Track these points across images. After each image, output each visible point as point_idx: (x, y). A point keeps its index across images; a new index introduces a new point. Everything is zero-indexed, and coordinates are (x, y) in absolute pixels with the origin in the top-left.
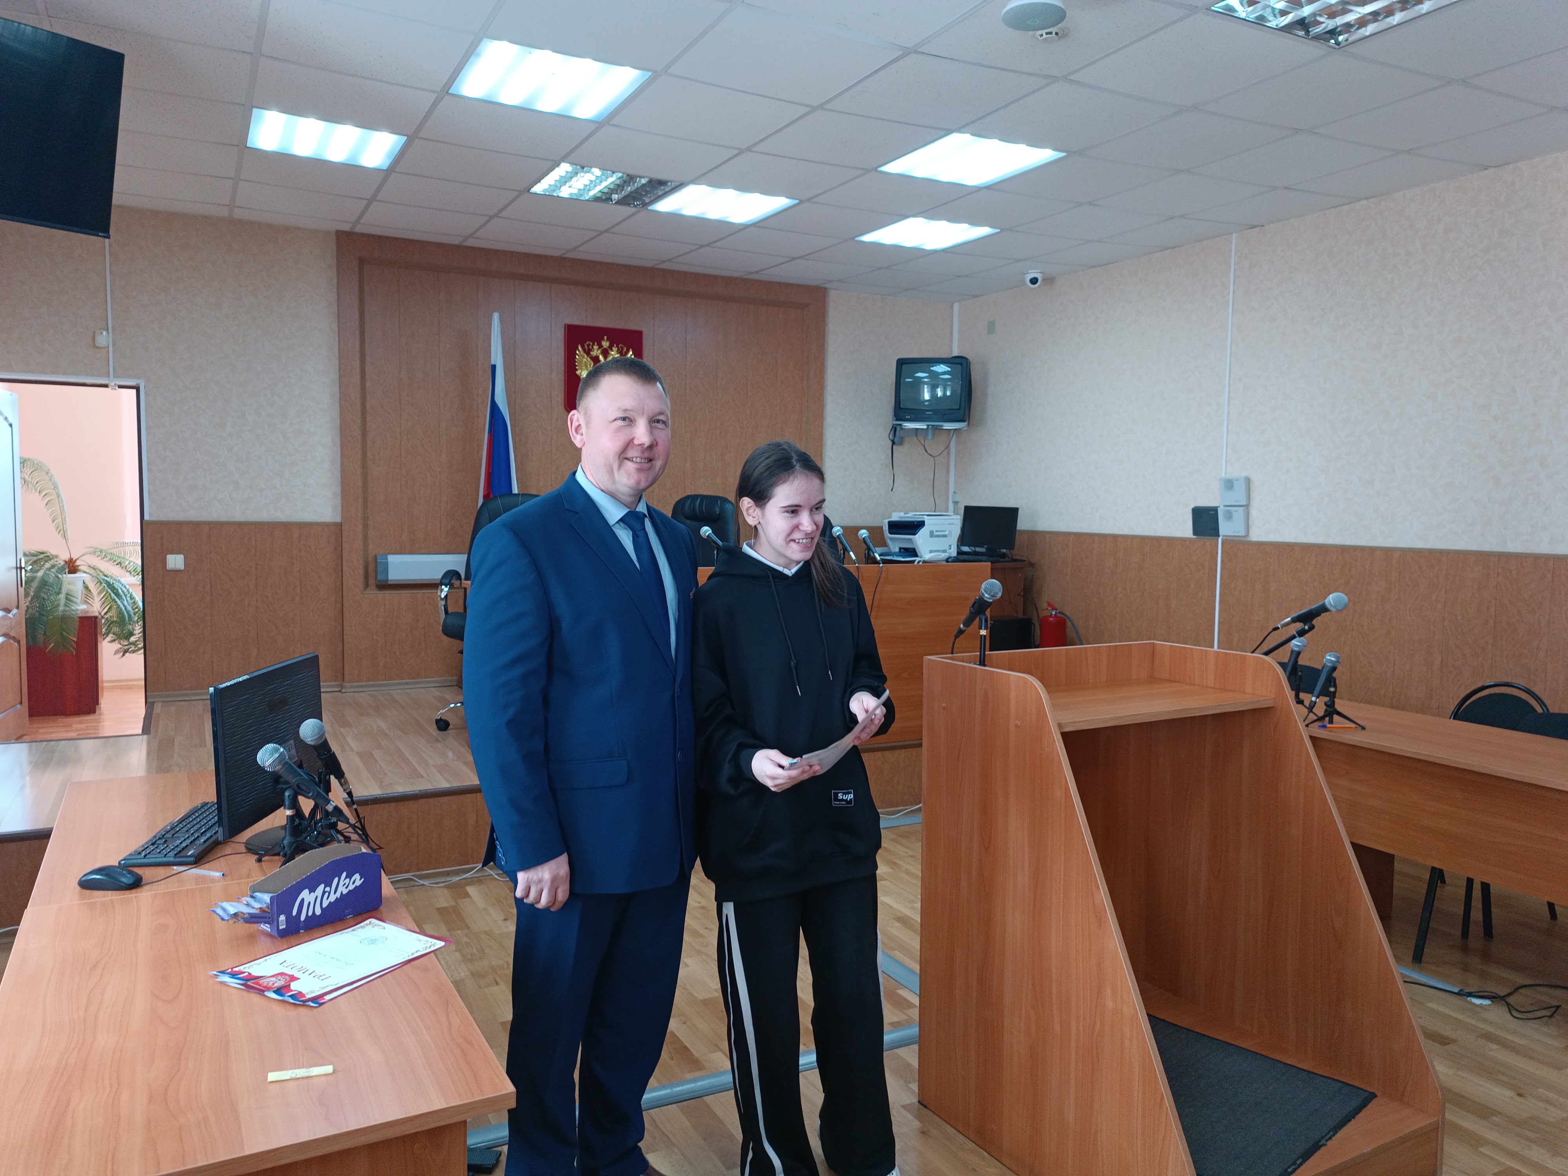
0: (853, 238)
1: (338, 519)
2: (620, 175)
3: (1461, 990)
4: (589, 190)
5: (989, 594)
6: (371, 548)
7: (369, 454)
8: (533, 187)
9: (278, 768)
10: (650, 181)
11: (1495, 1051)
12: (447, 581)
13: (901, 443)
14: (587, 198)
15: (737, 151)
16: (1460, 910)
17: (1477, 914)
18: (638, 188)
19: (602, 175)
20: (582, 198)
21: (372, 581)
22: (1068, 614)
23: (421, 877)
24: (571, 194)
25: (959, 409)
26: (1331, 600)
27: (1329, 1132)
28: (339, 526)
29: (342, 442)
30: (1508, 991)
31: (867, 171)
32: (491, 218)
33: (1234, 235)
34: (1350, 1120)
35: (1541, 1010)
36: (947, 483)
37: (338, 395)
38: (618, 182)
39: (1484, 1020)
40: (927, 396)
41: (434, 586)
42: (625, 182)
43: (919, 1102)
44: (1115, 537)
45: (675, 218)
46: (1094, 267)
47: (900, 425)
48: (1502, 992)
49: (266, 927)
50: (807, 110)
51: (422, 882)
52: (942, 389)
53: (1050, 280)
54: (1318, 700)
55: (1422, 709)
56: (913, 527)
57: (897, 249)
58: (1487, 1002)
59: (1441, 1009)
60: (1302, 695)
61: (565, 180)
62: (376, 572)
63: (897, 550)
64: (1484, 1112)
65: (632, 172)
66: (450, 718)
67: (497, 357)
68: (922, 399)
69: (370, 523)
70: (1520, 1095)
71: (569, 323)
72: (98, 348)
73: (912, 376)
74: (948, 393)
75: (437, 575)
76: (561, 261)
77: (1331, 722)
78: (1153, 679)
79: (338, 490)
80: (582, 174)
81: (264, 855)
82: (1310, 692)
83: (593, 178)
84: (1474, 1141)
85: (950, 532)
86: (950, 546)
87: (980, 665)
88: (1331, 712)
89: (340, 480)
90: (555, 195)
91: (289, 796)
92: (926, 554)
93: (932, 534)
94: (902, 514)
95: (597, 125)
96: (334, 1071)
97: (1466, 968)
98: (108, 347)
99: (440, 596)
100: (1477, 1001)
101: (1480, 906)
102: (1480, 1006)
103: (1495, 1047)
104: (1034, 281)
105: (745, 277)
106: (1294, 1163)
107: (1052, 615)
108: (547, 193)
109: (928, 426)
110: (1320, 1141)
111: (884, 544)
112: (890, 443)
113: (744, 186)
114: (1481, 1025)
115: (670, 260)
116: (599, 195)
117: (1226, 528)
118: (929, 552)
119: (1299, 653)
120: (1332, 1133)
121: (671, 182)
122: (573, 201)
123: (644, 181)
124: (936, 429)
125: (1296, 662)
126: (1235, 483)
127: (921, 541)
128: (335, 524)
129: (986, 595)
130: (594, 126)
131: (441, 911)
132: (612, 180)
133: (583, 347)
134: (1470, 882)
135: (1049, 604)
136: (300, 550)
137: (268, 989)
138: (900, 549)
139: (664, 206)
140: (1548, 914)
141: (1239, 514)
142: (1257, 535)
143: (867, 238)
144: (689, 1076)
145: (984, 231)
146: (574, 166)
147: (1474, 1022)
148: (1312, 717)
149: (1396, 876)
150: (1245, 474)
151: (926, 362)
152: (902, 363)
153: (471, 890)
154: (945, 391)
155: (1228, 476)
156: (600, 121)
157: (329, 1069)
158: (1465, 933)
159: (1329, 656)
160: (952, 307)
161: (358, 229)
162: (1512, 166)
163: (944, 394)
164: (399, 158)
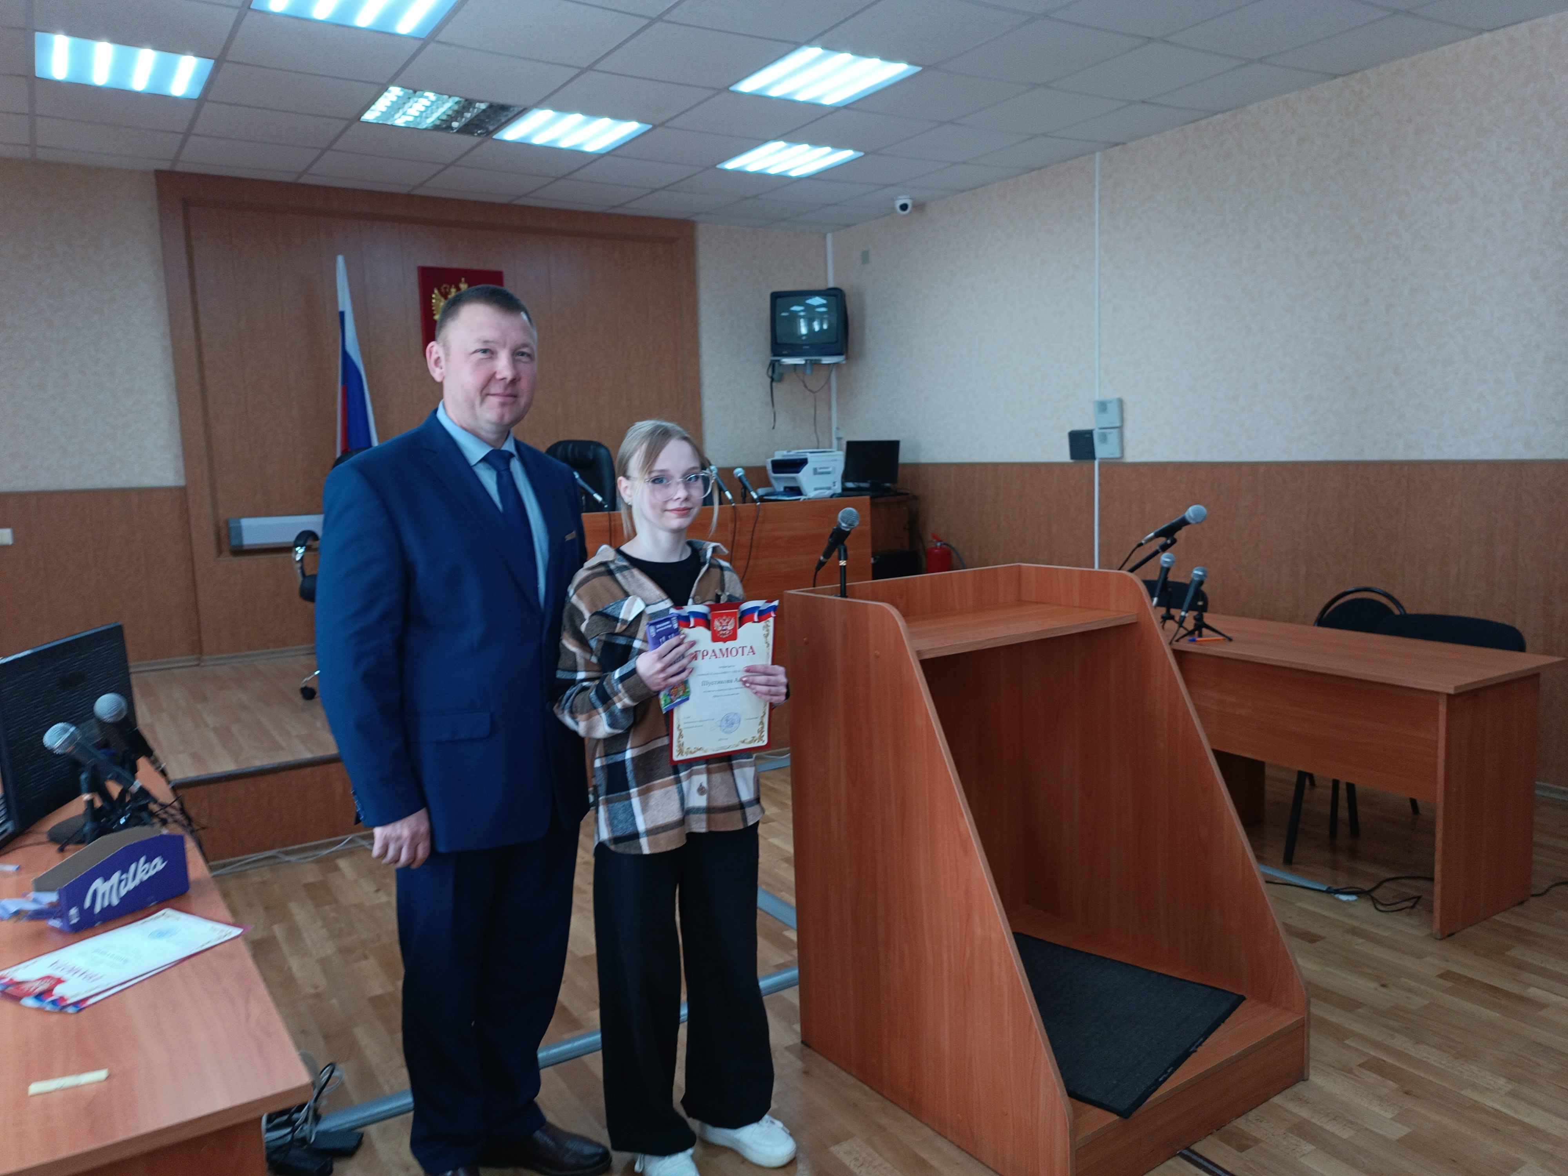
0: (714, 166)
1: (182, 483)
2: (457, 99)
3: (1329, 888)
4: (427, 118)
5: (846, 523)
6: (221, 512)
7: (211, 412)
8: (363, 115)
9: (70, 749)
10: (491, 106)
11: (1359, 945)
12: (301, 542)
13: (780, 380)
14: (424, 127)
15: (577, 71)
16: (1327, 810)
17: (1343, 813)
18: (478, 115)
19: (437, 100)
20: (420, 127)
21: (225, 547)
22: (953, 544)
23: (287, 853)
24: (407, 122)
25: (837, 342)
26: (1190, 512)
27: (1198, 1039)
28: (183, 490)
29: (179, 400)
30: (1373, 885)
31: (719, 91)
32: (324, 151)
33: (1098, 154)
34: (1220, 1025)
35: (1402, 902)
36: (830, 419)
37: (170, 349)
38: (456, 107)
39: (1351, 916)
40: (804, 330)
41: (288, 549)
42: (464, 107)
43: (803, 1042)
44: (995, 466)
45: (523, 148)
46: (963, 191)
47: (779, 361)
48: (1367, 886)
49: (56, 923)
50: (645, 22)
51: (287, 858)
52: (819, 323)
53: (920, 207)
54: (1187, 615)
55: (1290, 619)
56: (797, 465)
57: (761, 177)
58: (1352, 898)
59: (1311, 908)
60: (1173, 611)
61: (397, 106)
62: (229, 537)
63: (782, 489)
64: (1350, 1004)
65: (470, 96)
66: (314, 685)
67: (345, 303)
68: (799, 334)
69: (218, 485)
70: (1383, 986)
71: (423, 265)
73: (787, 310)
74: (825, 327)
75: (290, 538)
76: (409, 199)
77: (1200, 635)
78: (1020, 602)
79: (179, 451)
80: (416, 99)
81: (67, 844)
82: (1180, 607)
83: (428, 104)
84: (1340, 1034)
85: (834, 468)
86: (834, 483)
87: (841, 596)
88: (1200, 625)
89: (180, 441)
90: (389, 123)
91: (86, 778)
92: (810, 492)
93: (815, 472)
94: (785, 453)
95: (422, 42)
96: (109, 1077)
97: (1335, 866)
99: (295, 559)
100: (1344, 898)
101: (1346, 805)
102: (1347, 902)
103: (1361, 941)
104: (904, 207)
105: (608, 212)
106: (1165, 1072)
107: (937, 546)
108: (380, 122)
109: (806, 360)
110: (1190, 1048)
111: (768, 484)
112: (769, 380)
113: (593, 110)
114: (1346, 920)
115: (525, 195)
116: (438, 123)
117: (1102, 451)
118: (813, 490)
119: (1168, 569)
120: (1202, 1039)
121: (514, 107)
122: (408, 130)
123: (483, 106)
124: (817, 363)
125: (1166, 578)
126: (1109, 405)
127: (805, 478)
128: (179, 488)
129: (844, 525)
130: (418, 44)
131: (308, 887)
132: (448, 105)
133: (439, 290)
134: (1336, 783)
135: (935, 537)
136: (141, 518)
137: (28, 994)
138: (785, 488)
139: (512, 133)
140: (1410, 809)
141: (1113, 436)
142: (1132, 456)
143: (731, 165)
144: (567, 1036)
145: (846, 154)
146: (406, 90)
147: (1341, 918)
148: (1182, 632)
149: (1267, 782)
150: (1117, 396)
151: (800, 295)
152: (776, 297)
153: (342, 863)
154: (821, 324)
155: (1102, 398)
156: (423, 37)
157: (101, 1074)
158: (1333, 833)
159: (1197, 570)
160: (825, 238)
161: (179, 168)
162: (1359, 74)
163: (821, 328)
164: (210, 85)
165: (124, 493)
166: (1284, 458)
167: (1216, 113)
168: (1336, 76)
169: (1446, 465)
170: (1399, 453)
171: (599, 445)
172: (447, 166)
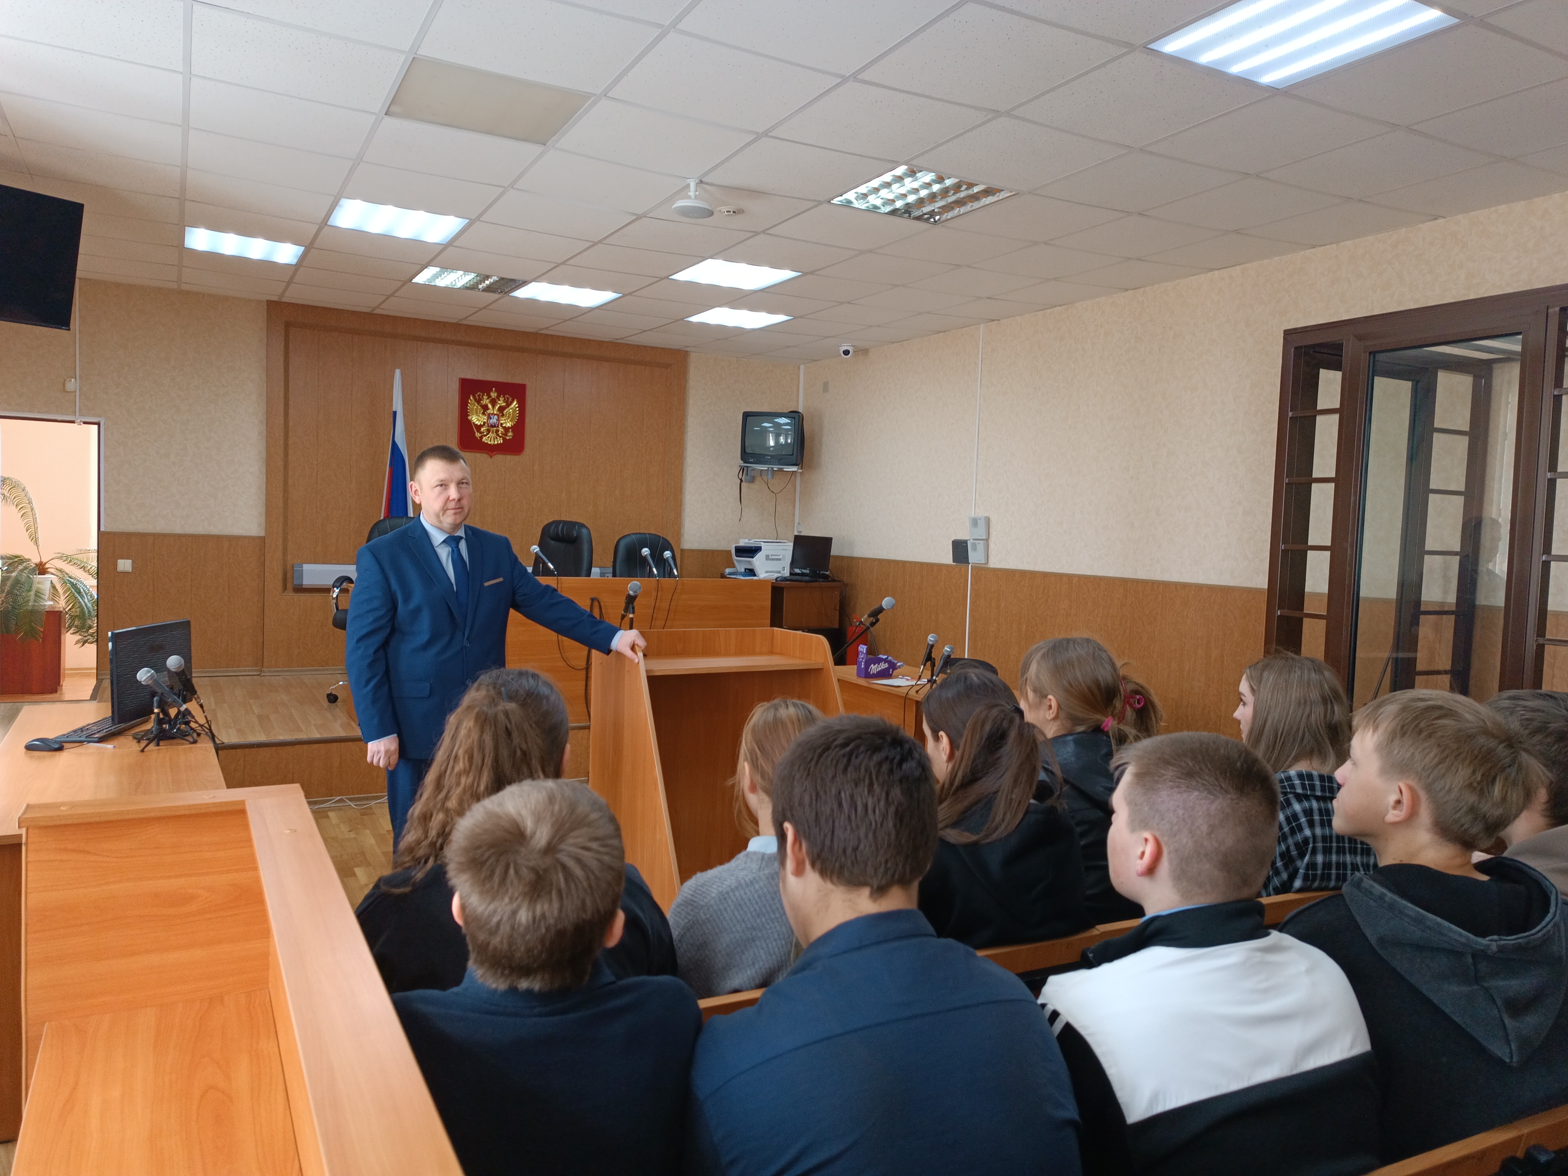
0: (682, 319)
1: (262, 534)
2: (476, 274)
4: (459, 283)
6: (289, 557)
7: (290, 482)
8: (411, 281)
9: (150, 682)
10: (502, 279)
12: (339, 584)
13: (748, 482)
14: (458, 287)
15: (555, 264)
18: (495, 283)
19: (463, 274)
20: (456, 287)
21: (289, 585)
24: (446, 284)
25: (796, 454)
26: (885, 601)
28: (262, 539)
29: (267, 471)
31: (661, 279)
32: (389, 296)
33: (982, 325)
36: (794, 515)
37: (265, 432)
38: (477, 278)
41: (328, 589)
42: (483, 278)
44: (904, 563)
46: (894, 343)
47: (748, 466)
50: (591, 243)
52: (784, 437)
53: (865, 351)
56: (751, 551)
61: (436, 276)
62: (293, 577)
63: (743, 570)
65: (486, 273)
67: (398, 405)
68: (767, 445)
69: (289, 537)
71: (463, 377)
72: (67, 392)
73: (760, 426)
75: (331, 581)
79: (263, 510)
80: (448, 274)
81: (142, 741)
83: (458, 276)
85: (784, 556)
86: (784, 568)
89: (265, 502)
90: (433, 284)
91: (157, 700)
92: (762, 575)
93: (767, 558)
94: (747, 541)
95: (445, 246)
98: (75, 392)
99: (332, 596)
104: (846, 353)
105: (615, 341)
108: (427, 284)
109: (772, 468)
111: (734, 566)
112: (740, 481)
115: (546, 328)
116: (467, 285)
117: (975, 557)
118: (764, 572)
122: (447, 289)
123: (495, 278)
124: (781, 470)
126: (979, 521)
127: (758, 562)
128: (260, 538)
130: (441, 247)
132: (471, 277)
136: (229, 558)
138: (746, 569)
139: (522, 293)
141: (981, 546)
142: (994, 563)
143: (695, 319)
145: (782, 317)
146: (439, 269)
150: (986, 515)
151: (771, 415)
152: (746, 415)
154: (786, 439)
155: (976, 516)
156: (446, 243)
160: (799, 368)
161: (284, 300)
162: (1143, 289)
163: (786, 441)
164: (302, 258)
165: (218, 539)
166: (1089, 573)
167: (1056, 306)
168: (1127, 290)
169: (1185, 586)
170: (1158, 576)
171: (583, 526)
172: (480, 309)
